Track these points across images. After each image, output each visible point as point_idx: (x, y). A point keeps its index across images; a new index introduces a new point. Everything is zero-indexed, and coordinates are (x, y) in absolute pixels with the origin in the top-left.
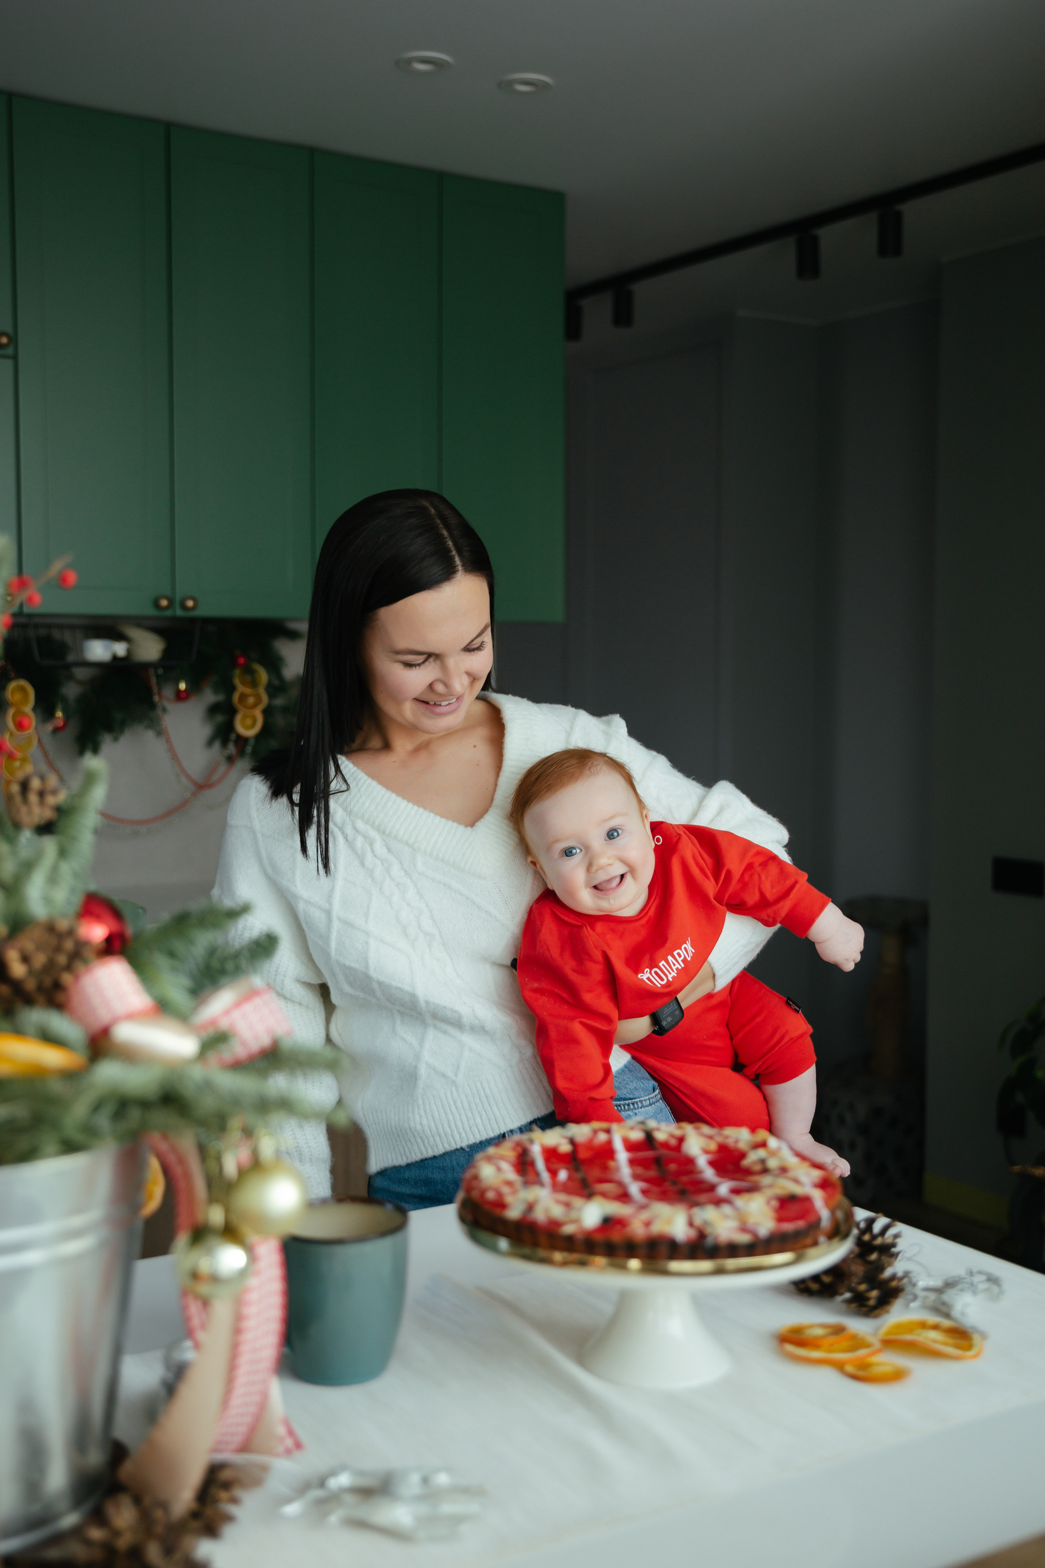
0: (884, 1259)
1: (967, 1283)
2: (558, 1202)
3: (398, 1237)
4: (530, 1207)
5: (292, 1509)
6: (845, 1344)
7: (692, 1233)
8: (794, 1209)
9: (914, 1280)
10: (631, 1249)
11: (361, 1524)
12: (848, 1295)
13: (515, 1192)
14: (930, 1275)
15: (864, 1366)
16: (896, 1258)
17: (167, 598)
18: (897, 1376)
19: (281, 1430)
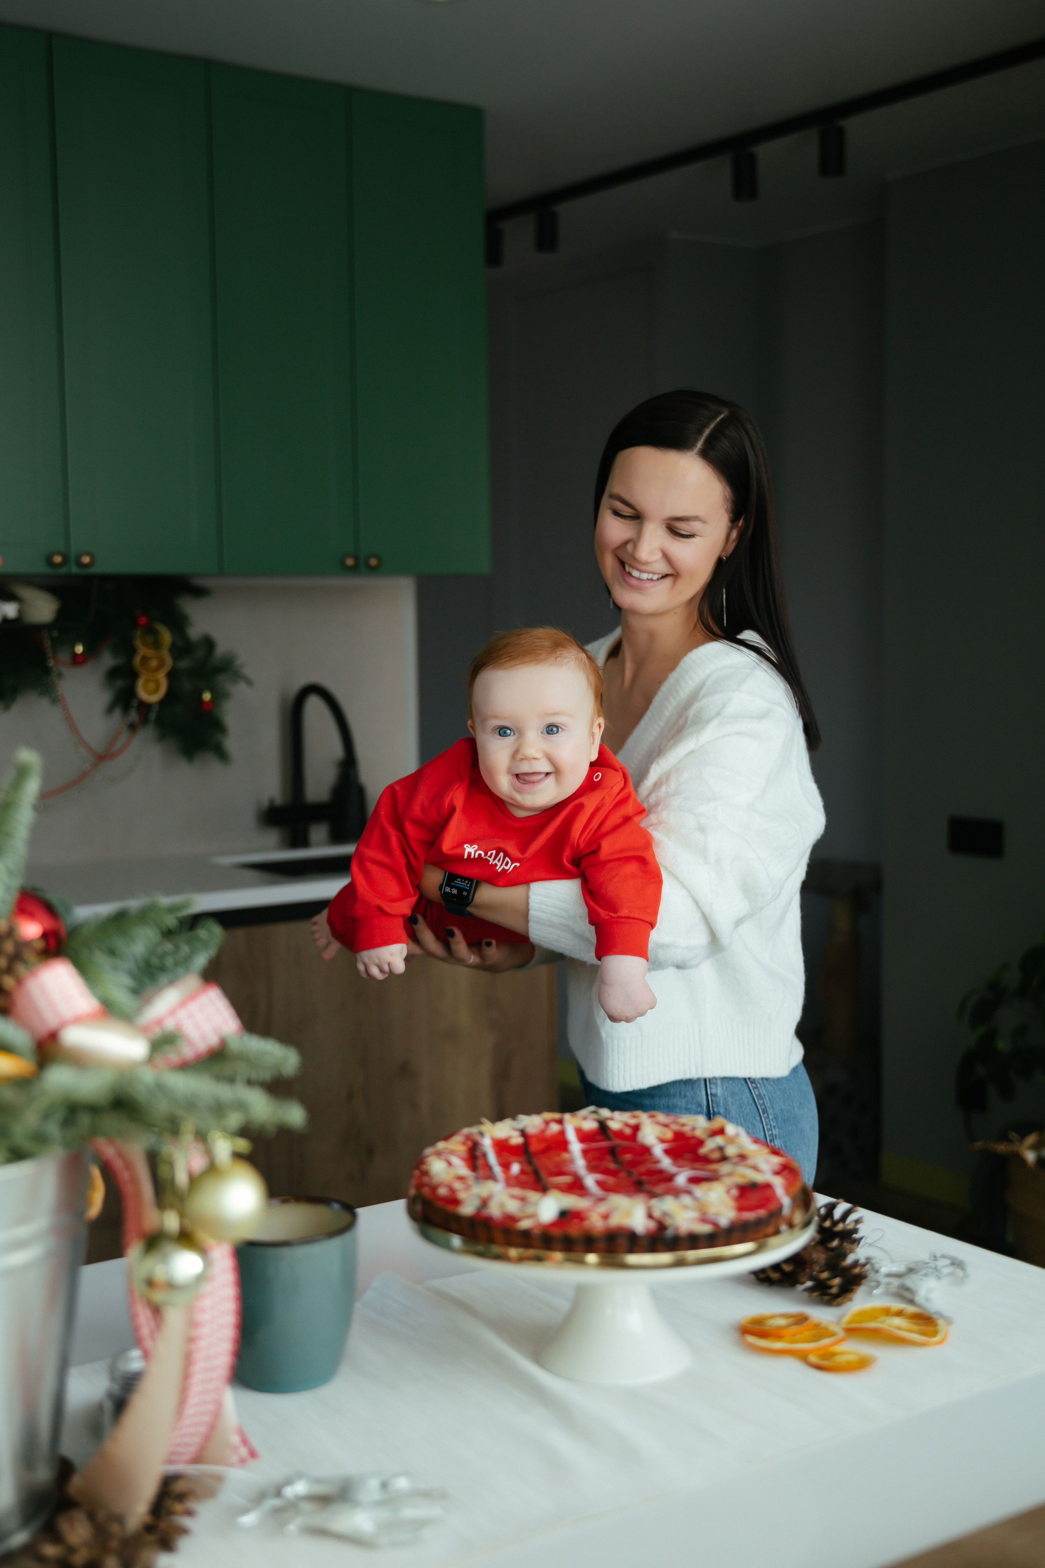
0: (846, 1244)
1: (931, 1268)
2: (513, 1197)
3: (347, 1237)
4: (485, 1203)
5: (249, 1519)
6: (807, 1334)
7: (652, 1225)
8: (755, 1197)
9: (877, 1266)
10: (589, 1243)
11: (321, 1533)
12: (809, 1284)
13: (468, 1188)
14: (892, 1261)
15: (828, 1355)
16: (859, 1244)
17: (59, 553)
18: (862, 1364)
19: (235, 1439)
